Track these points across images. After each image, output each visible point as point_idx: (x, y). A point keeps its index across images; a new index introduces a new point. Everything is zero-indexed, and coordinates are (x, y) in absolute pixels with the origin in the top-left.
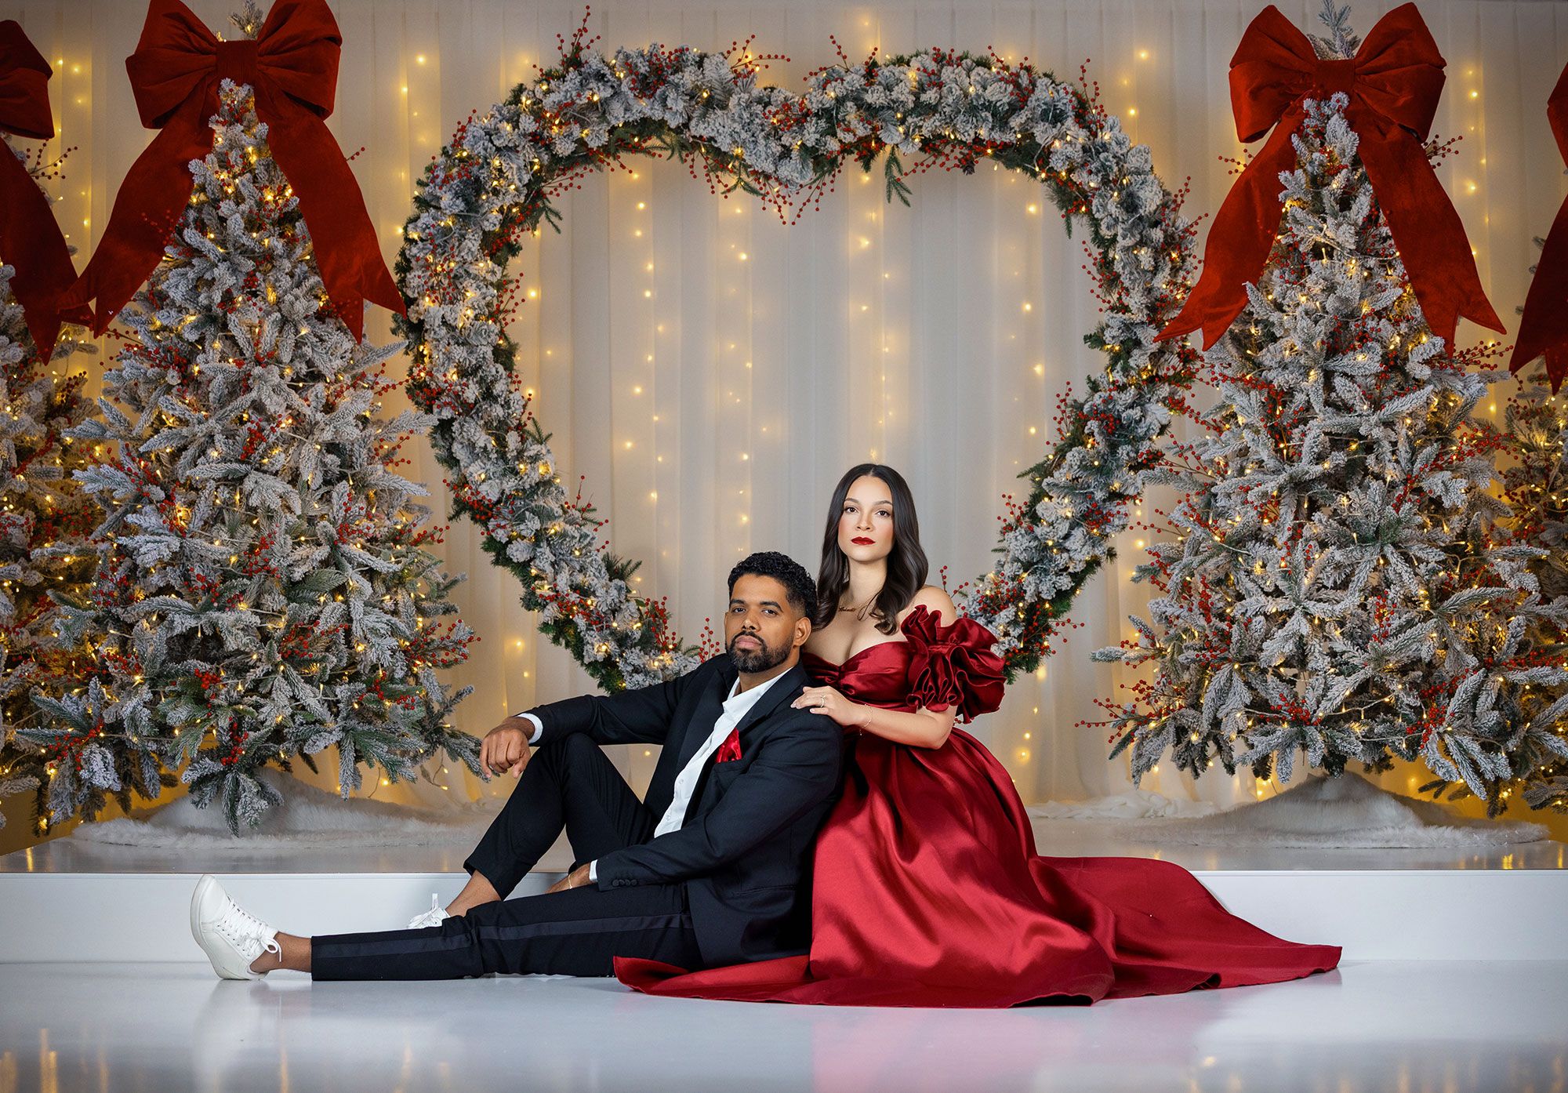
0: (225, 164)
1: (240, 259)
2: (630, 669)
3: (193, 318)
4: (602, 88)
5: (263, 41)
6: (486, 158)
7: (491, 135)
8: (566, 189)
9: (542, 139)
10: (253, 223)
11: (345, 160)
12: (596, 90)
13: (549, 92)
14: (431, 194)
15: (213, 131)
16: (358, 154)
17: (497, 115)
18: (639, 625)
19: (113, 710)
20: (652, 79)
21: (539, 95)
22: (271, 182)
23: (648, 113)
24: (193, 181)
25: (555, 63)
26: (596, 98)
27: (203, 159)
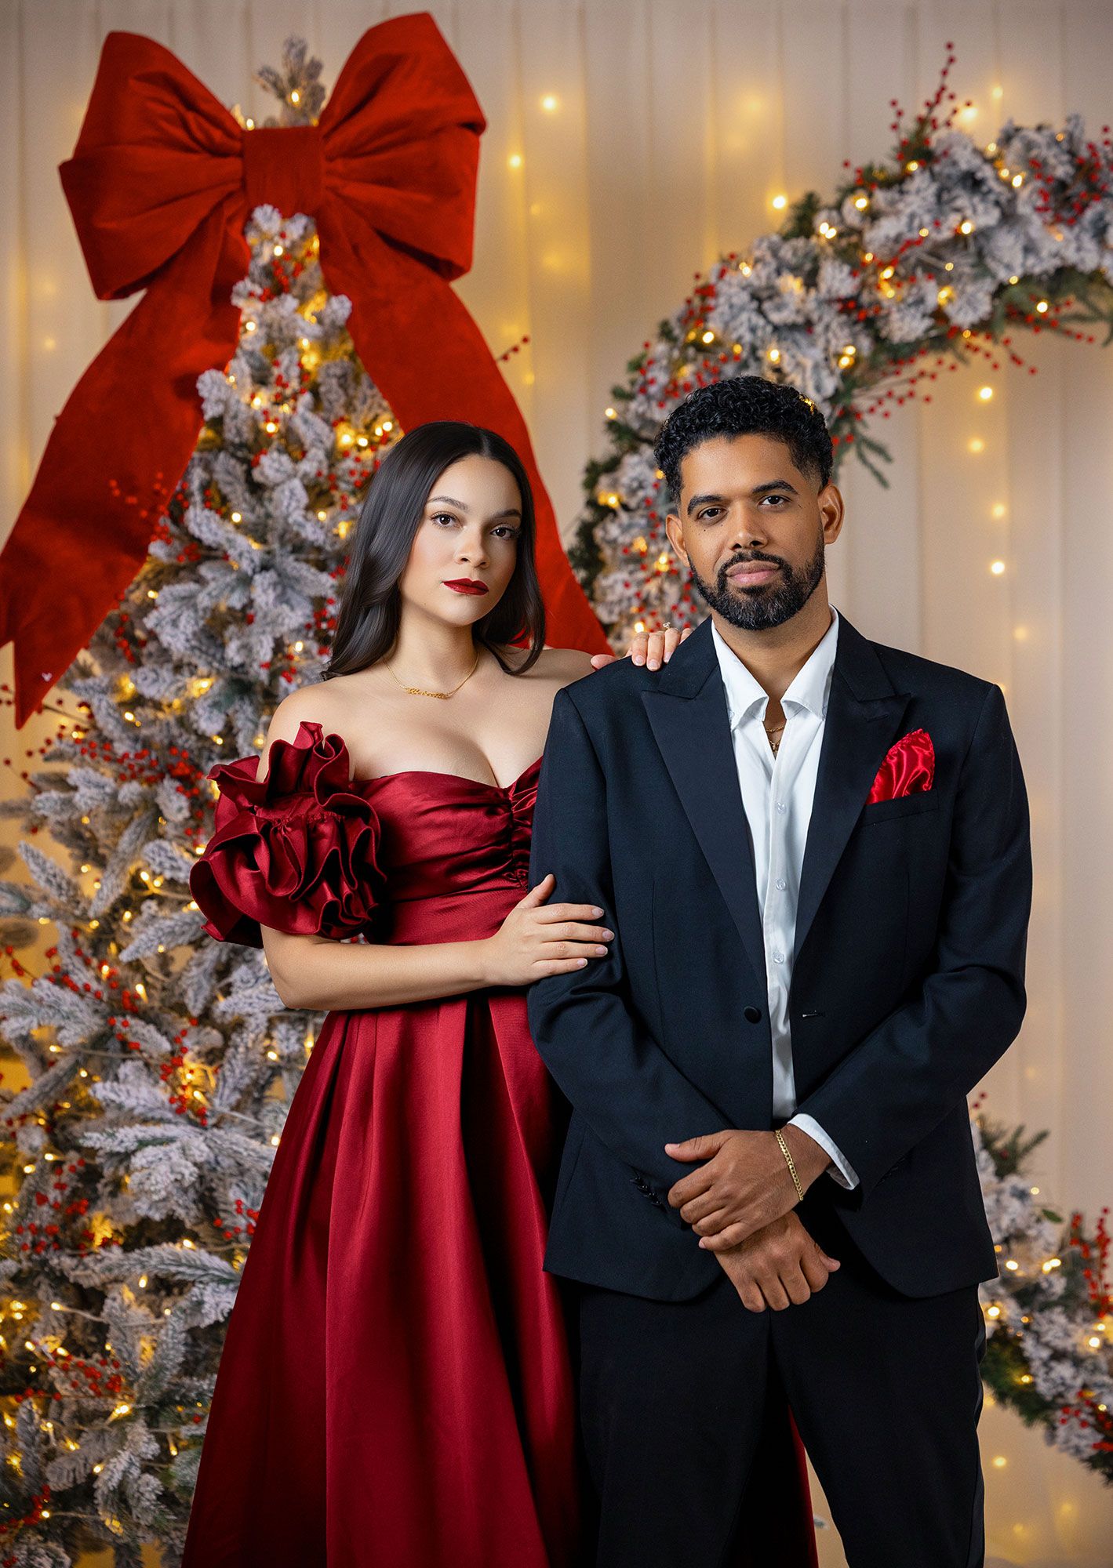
0: (261, 379)
1: (291, 565)
2: (1045, 1354)
3: (205, 684)
4: (980, 208)
5: (335, 129)
6: (754, 349)
7: (760, 301)
8: (901, 401)
9: (859, 307)
10: (320, 493)
11: (492, 363)
12: (969, 212)
13: (872, 215)
14: (641, 417)
15: (238, 311)
16: (516, 349)
17: (769, 257)
18: (1056, 1263)
19: (68, 1466)
20: (1078, 188)
21: (853, 220)
22: (349, 406)
23: (1072, 256)
24: (201, 413)
25: (881, 153)
26: (967, 228)
27: (221, 366)
